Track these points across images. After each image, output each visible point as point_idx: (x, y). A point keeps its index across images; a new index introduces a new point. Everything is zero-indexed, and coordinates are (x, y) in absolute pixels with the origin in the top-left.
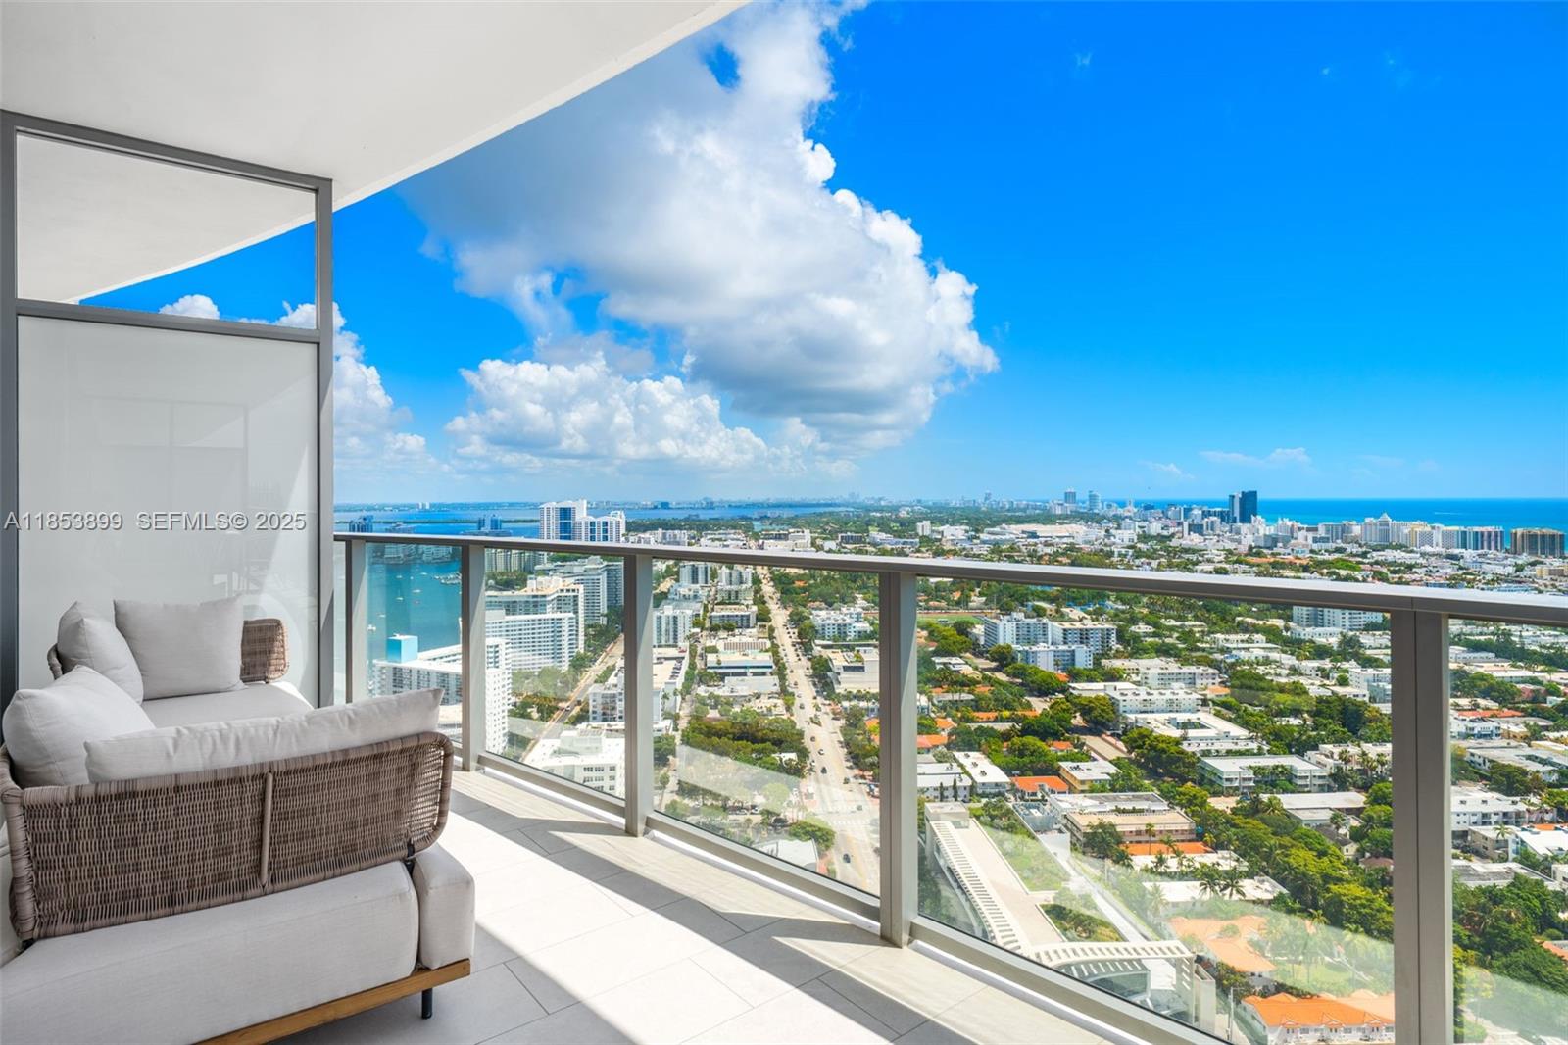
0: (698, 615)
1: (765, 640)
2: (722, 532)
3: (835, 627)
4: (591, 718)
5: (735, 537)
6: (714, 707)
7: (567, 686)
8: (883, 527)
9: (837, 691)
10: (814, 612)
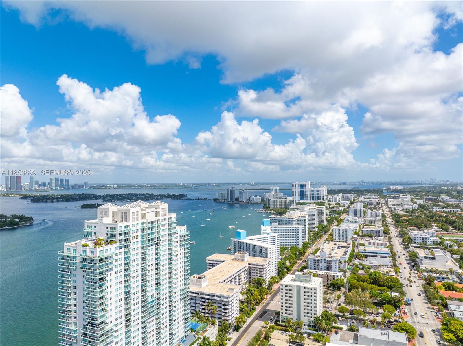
0: (356, 230)
1: (387, 242)
2: (369, 195)
3: (421, 238)
4: (309, 268)
5: (374, 197)
6: (363, 269)
7: (301, 254)
8: (448, 193)
9: (421, 268)
10: (410, 231)
